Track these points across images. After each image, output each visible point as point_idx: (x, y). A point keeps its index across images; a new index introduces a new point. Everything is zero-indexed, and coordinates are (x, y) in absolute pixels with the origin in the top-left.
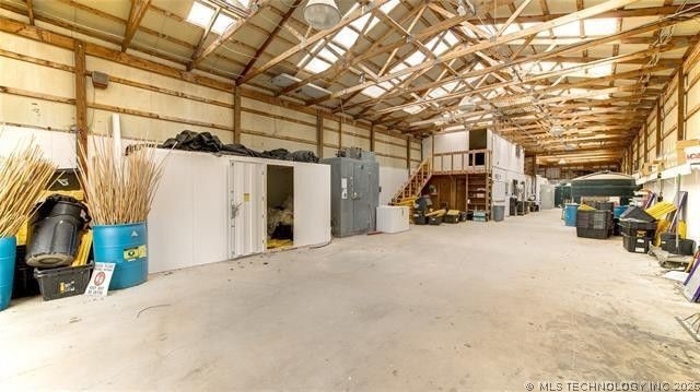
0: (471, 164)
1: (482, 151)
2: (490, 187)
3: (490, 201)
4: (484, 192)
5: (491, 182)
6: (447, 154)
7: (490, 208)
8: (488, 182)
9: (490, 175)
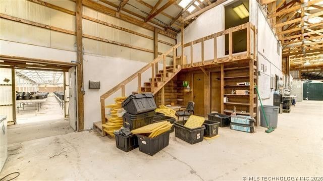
0: (227, 53)
1: (243, 27)
2: (256, 81)
3: (255, 100)
4: (247, 88)
5: (257, 73)
6: (197, 42)
7: (255, 110)
8: (252, 72)
9: (256, 63)
